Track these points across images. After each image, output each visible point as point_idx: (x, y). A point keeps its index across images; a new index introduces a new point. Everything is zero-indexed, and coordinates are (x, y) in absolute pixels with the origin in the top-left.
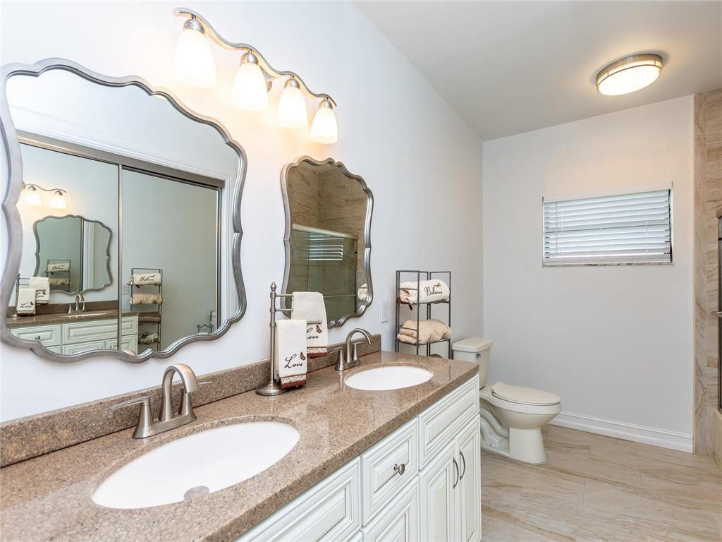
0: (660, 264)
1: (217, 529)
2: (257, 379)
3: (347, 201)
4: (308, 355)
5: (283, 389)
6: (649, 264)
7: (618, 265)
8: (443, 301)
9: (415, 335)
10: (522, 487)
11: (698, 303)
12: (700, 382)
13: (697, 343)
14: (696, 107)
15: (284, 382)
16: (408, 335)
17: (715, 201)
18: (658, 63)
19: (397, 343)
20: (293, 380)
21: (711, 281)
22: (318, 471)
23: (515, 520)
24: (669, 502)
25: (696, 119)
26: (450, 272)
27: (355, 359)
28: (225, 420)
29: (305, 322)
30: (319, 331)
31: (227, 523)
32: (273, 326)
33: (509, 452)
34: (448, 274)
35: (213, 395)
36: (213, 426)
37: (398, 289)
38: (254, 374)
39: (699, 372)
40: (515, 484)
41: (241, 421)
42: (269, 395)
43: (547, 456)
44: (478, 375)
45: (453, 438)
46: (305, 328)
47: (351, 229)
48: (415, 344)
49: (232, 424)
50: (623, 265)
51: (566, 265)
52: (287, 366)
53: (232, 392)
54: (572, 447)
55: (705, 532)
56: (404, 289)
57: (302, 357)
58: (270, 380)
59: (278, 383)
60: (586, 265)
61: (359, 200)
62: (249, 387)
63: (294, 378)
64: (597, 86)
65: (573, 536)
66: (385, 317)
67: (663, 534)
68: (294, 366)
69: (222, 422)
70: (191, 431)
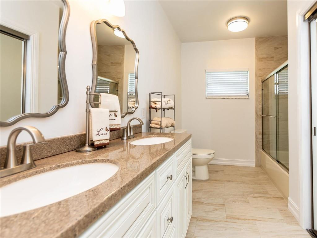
0: (245, 98)
1: (91, 210)
2: (75, 144)
3: (112, 63)
4: (110, 129)
5: (96, 148)
6: (242, 98)
7: (232, 98)
8: (171, 108)
9: (160, 123)
10: (202, 190)
11: (256, 113)
12: (257, 141)
13: (256, 127)
14: (255, 42)
15: (96, 143)
16: (156, 124)
17: (261, 76)
18: (247, 22)
19: (149, 128)
20: (102, 142)
21: (259, 105)
22: (140, 176)
23: (202, 203)
24: (251, 184)
25: (256, 47)
26: (174, 95)
27: (132, 134)
28: (60, 164)
29: (108, 110)
30: (116, 116)
31: (97, 206)
32: (88, 111)
33: (195, 177)
34: (174, 96)
35: (45, 154)
36: (51, 169)
37: (150, 102)
38: (74, 141)
39: (256, 137)
40: (200, 189)
41: (72, 165)
42: (86, 152)
43: (210, 176)
44: (191, 139)
45: (184, 166)
46: (109, 113)
47: (115, 78)
48: (160, 128)
49: (66, 167)
50: (234, 99)
51: (214, 98)
52: (98, 134)
53: (58, 152)
54: (217, 171)
55: (263, 191)
56: (153, 102)
57: (107, 130)
58: (86, 143)
59: (92, 145)
60: (221, 98)
61: (118, 63)
62: (70, 148)
63: (102, 141)
64: (227, 26)
65: (224, 203)
66: (144, 115)
67: (252, 195)
68: (102, 134)
69: (58, 166)
70: (34, 173)
